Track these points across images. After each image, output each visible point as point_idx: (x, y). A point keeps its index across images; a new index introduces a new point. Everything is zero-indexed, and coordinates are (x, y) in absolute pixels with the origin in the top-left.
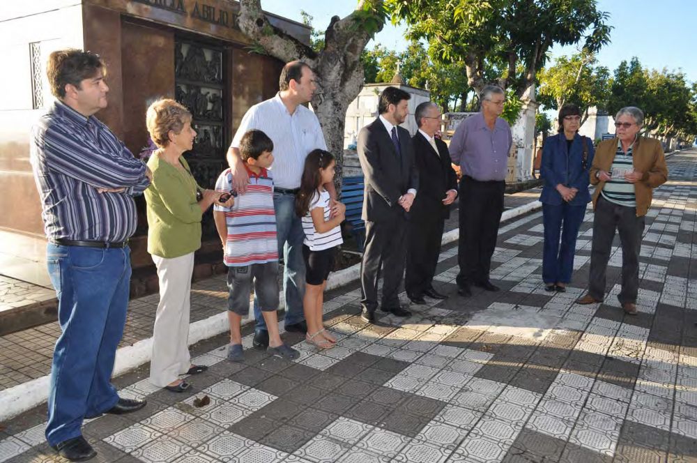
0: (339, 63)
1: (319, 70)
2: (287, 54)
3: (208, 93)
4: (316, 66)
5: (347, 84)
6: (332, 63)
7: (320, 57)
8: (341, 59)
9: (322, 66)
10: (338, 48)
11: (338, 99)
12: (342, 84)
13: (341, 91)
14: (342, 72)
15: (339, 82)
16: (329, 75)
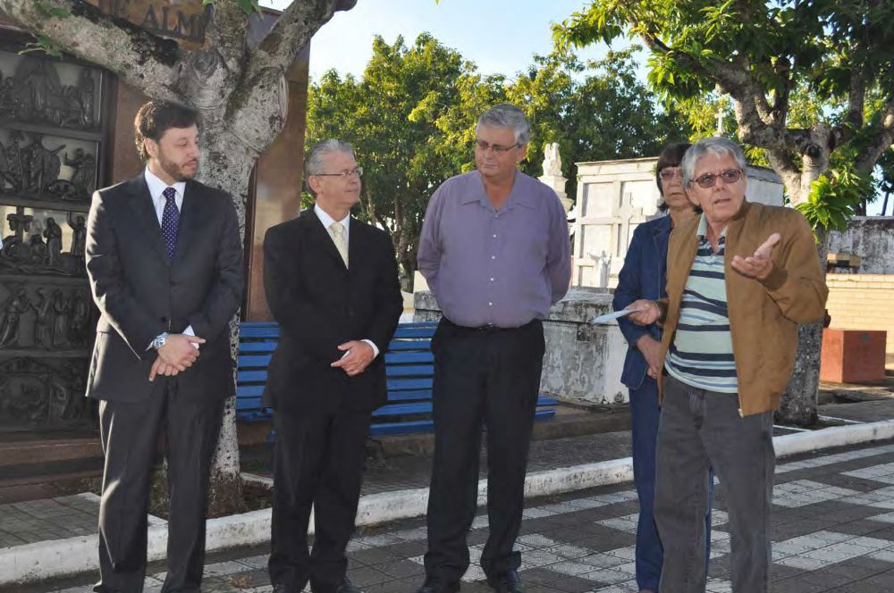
0: (220, 70)
1: (181, 87)
2: (111, 56)
3: (63, 147)
4: (176, 79)
5: (240, 113)
6: (203, 72)
7: (186, 62)
8: (231, 64)
9: (186, 79)
10: (222, 42)
11: (221, 146)
12: (230, 115)
13: (225, 129)
14: (230, 91)
15: (224, 110)
16: (200, 96)
